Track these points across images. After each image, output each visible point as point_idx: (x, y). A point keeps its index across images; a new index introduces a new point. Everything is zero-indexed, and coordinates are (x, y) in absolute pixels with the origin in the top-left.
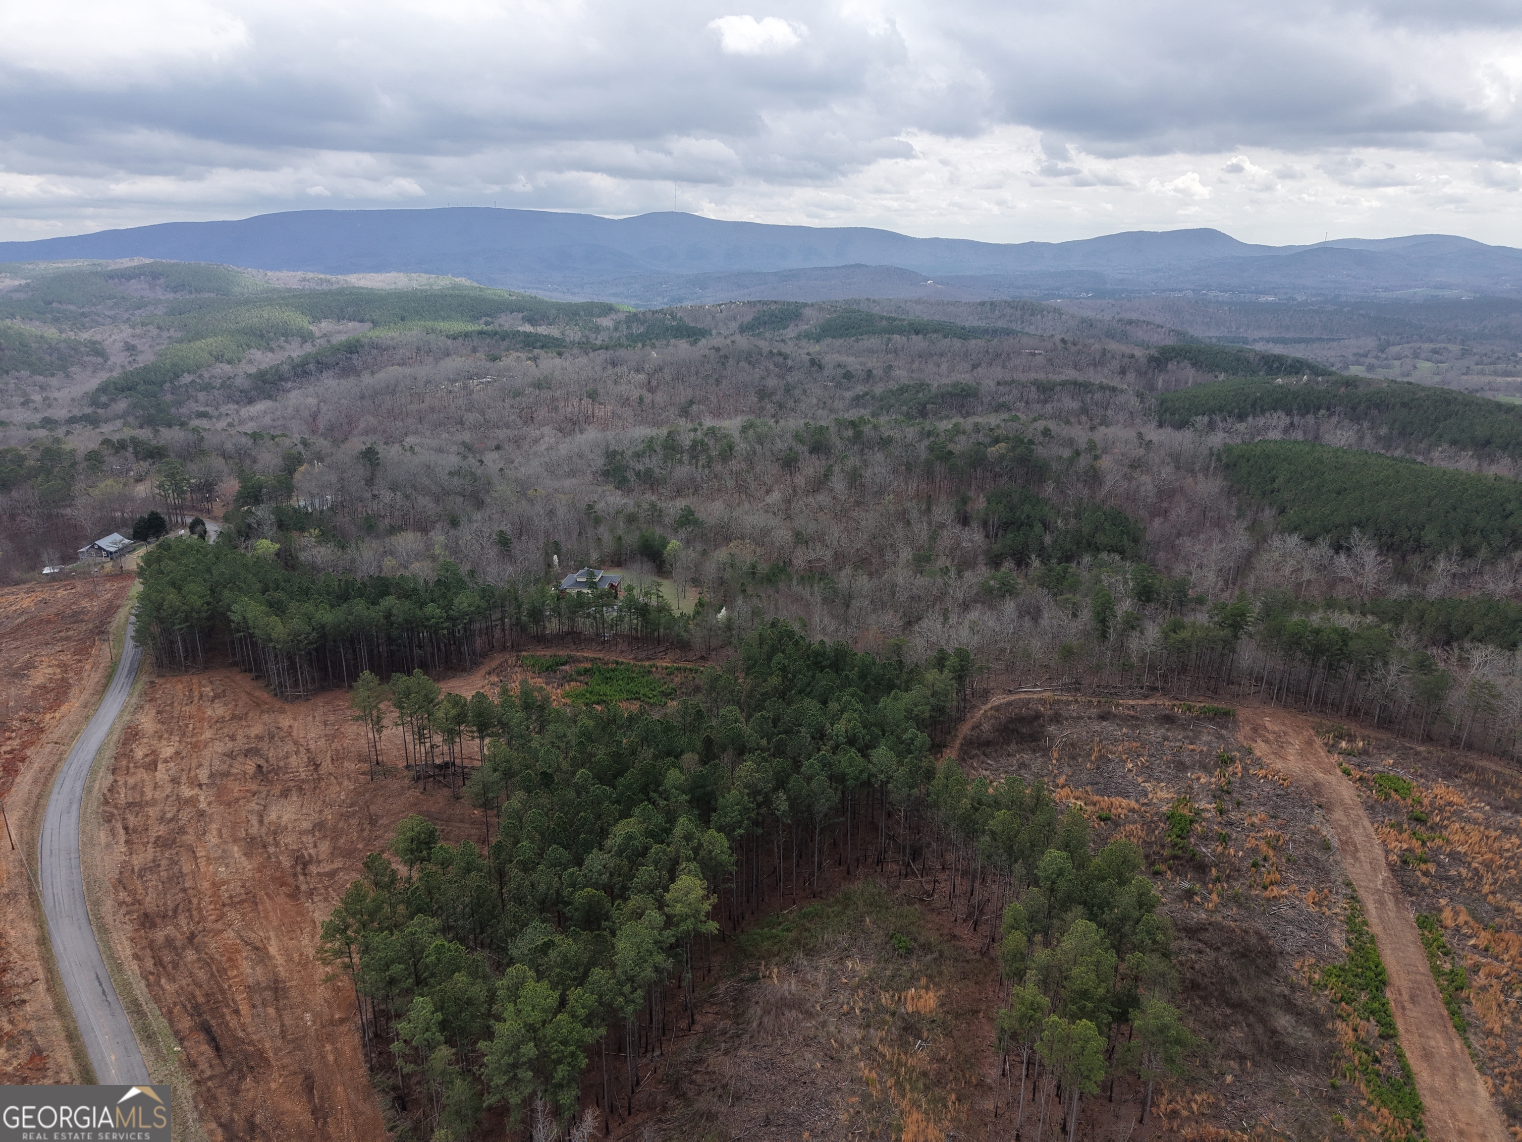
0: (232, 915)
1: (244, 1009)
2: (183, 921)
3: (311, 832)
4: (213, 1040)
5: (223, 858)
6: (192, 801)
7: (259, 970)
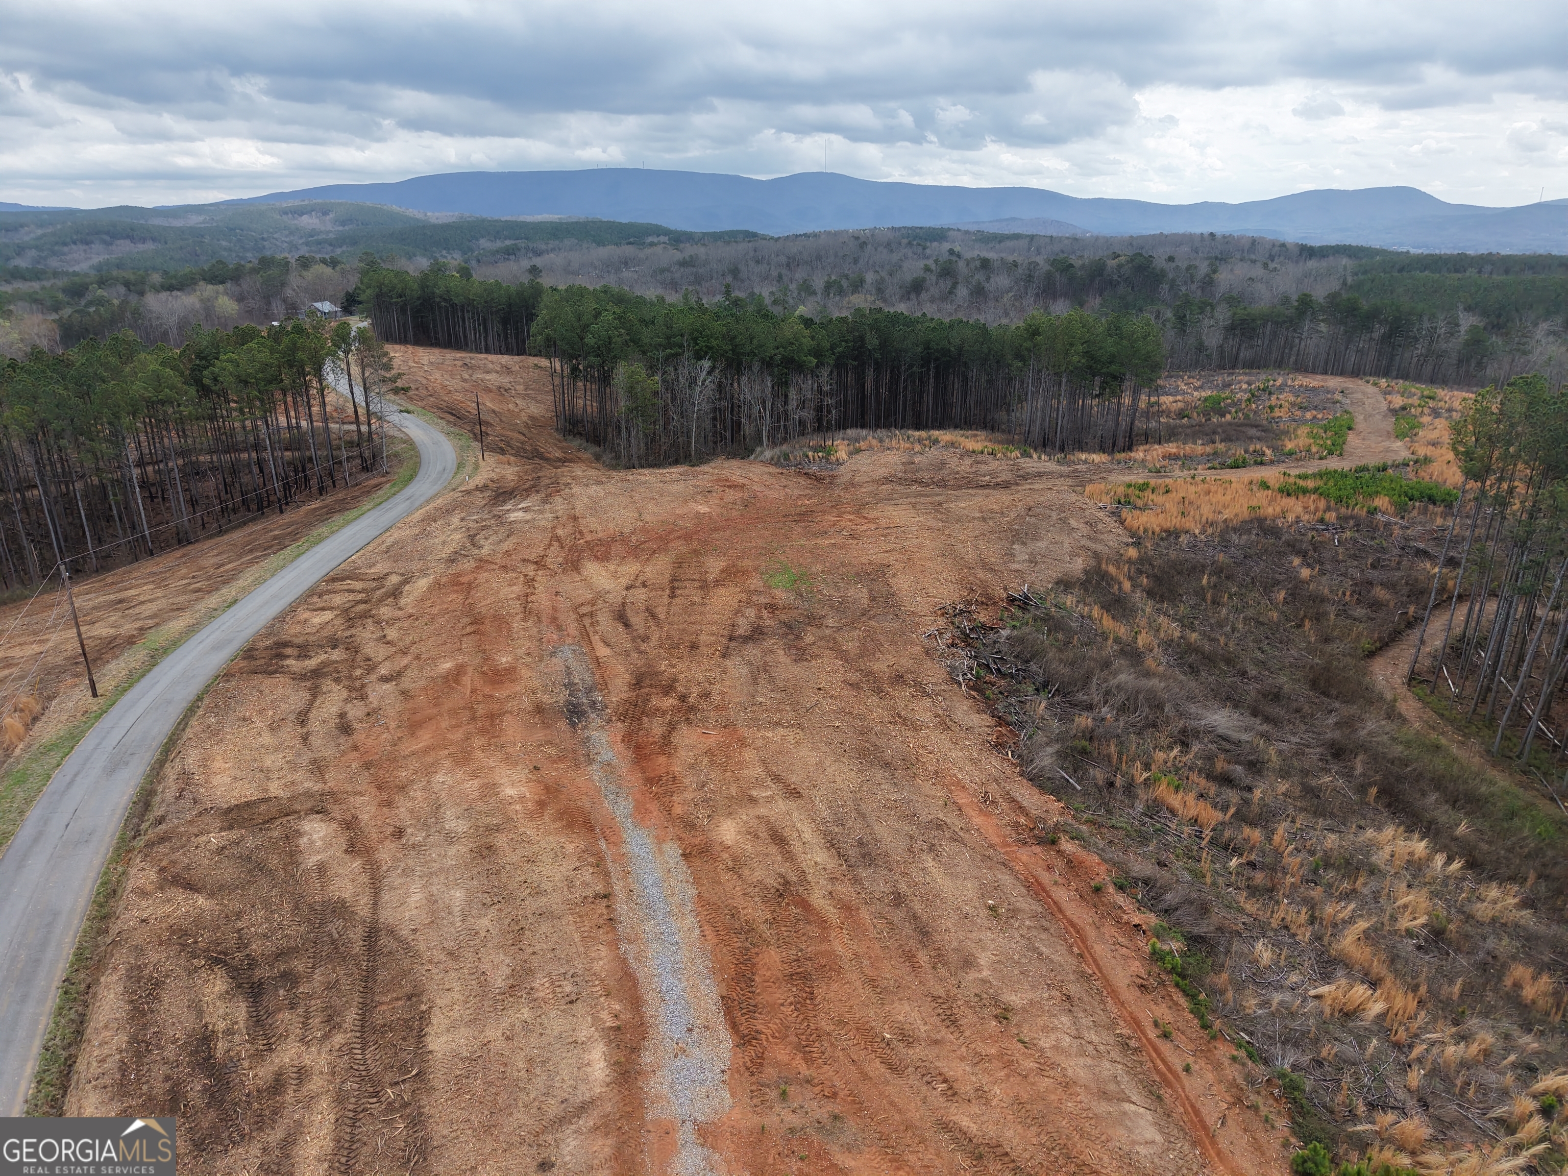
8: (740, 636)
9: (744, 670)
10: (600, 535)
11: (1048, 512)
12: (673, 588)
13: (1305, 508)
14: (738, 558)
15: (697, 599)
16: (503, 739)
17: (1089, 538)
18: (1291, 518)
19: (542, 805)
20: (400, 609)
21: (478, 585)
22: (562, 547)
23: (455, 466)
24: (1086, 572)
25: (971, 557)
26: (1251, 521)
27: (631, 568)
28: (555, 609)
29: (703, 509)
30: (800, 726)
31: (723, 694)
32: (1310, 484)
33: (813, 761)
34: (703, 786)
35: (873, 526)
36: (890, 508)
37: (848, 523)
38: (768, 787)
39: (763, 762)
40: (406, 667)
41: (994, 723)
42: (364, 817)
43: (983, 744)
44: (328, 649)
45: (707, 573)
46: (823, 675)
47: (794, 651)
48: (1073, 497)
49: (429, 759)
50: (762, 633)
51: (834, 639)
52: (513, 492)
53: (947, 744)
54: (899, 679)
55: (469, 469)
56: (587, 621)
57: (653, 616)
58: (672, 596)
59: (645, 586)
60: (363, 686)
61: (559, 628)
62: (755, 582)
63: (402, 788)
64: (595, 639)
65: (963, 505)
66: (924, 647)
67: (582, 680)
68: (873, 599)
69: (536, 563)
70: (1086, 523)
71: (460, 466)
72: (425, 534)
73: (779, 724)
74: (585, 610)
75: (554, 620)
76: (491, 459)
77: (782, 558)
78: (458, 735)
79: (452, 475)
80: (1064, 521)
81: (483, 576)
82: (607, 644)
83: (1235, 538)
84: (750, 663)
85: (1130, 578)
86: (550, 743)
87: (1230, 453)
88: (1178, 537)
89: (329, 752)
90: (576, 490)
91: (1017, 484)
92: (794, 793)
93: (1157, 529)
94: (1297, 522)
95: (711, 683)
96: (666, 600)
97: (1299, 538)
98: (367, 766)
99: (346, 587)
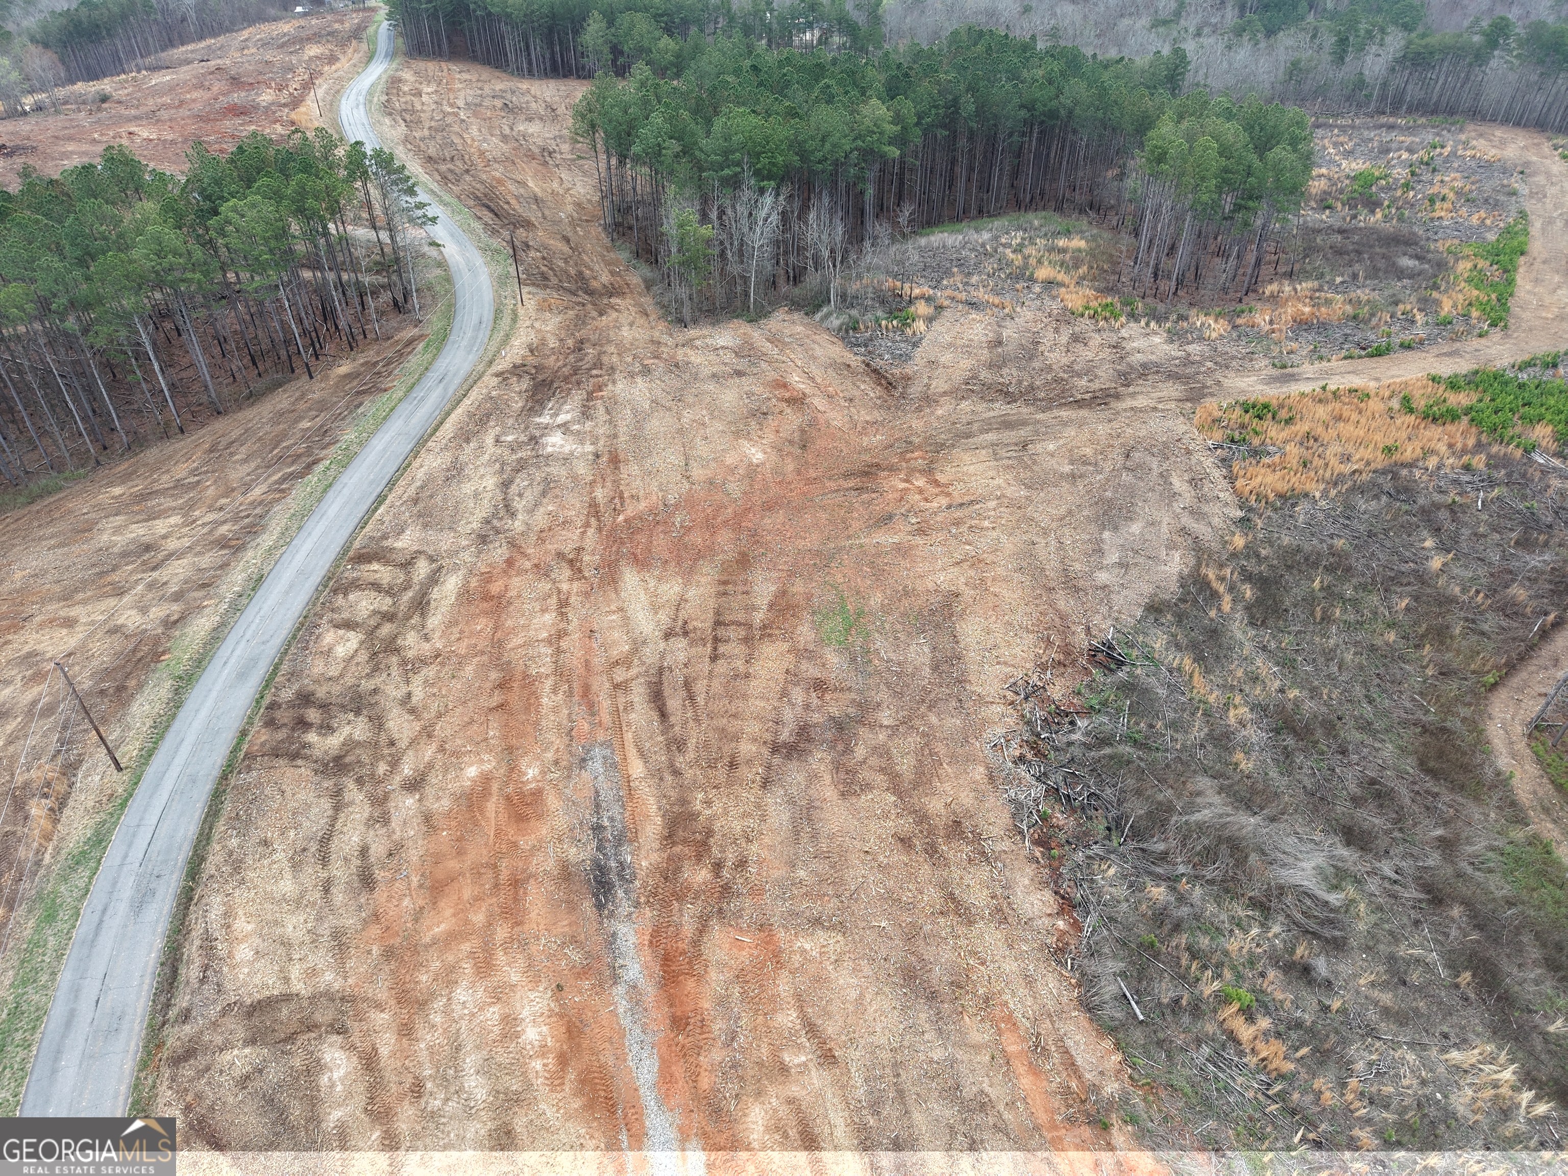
0: (496, 166)
1: (513, 202)
2: (459, 163)
3: (555, 138)
4: (492, 211)
5: (485, 140)
6: (456, 115)
7: (522, 191)
8: (785, 745)
9: (786, 816)
10: (642, 505)
11: (1149, 458)
12: (716, 640)
13: (1450, 446)
14: (791, 574)
15: (739, 664)
16: (526, 927)
17: (1192, 513)
18: (1432, 462)
19: (563, 1060)
20: (426, 638)
21: (510, 603)
22: (599, 530)
23: (492, 317)
24: (1183, 581)
25: (1052, 566)
26: (1384, 472)
27: (672, 589)
28: (587, 664)
29: (757, 455)
30: (841, 928)
31: (760, 863)
32: (1461, 399)
33: (853, 994)
34: (733, 1039)
35: (944, 501)
36: (966, 457)
37: (917, 497)
38: (800, 1047)
39: (800, 1000)
40: (430, 766)
41: (1055, 909)
42: (384, 1051)
43: (1041, 950)
44: (351, 716)
45: (754, 608)
46: (873, 826)
47: (842, 776)
48: (1180, 426)
49: (450, 958)
50: (809, 740)
51: (888, 752)
52: (552, 382)
53: (1003, 949)
54: (956, 829)
55: (506, 320)
56: (621, 700)
57: (691, 697)
58: (714, 658)
59: (686, 634)
60: (386, 797)
61: (592, 709)
62: (805, 633)
63: (422, 1004)
64: (629, 736)
65: (1051, 447)
66: (987, 768)
67: (611, 819)
68: (935, 668)
69: (571, 562)
70: (1191, 481)
71: (498, 313)
72: (455, 473)
73: (817, 922)
74: (620, 675)
75: (586, 690)
76: (531, 299)
77: (839, 578)
78: (478, 918)
79: (488, 333)
80: (1164, 476)
81: (516, 582)
82: (642, 754)
83: (1362, 505)
84: (791, 801)
85: (1232, 589)
86: (574, 940)
87: (1374, 321)
88: (1294, 505)
89: (350, 921)
90: (619, 387)
91: (1117, 397)
92: (828, 1058)
93: (1271, 496)
94: (1439, 468)
95: (749, 841)
96: (706, 666)
97: (1437, 497)
98: (389, 954)
99: (372, 577)
